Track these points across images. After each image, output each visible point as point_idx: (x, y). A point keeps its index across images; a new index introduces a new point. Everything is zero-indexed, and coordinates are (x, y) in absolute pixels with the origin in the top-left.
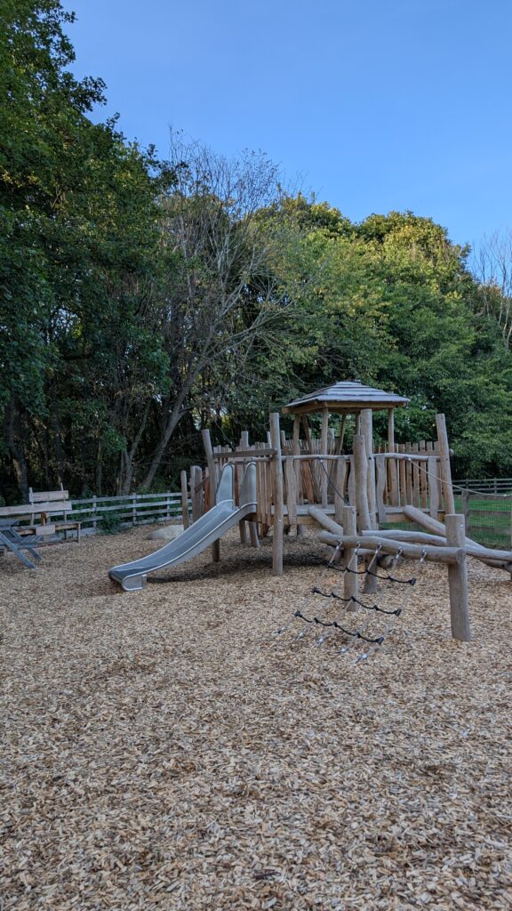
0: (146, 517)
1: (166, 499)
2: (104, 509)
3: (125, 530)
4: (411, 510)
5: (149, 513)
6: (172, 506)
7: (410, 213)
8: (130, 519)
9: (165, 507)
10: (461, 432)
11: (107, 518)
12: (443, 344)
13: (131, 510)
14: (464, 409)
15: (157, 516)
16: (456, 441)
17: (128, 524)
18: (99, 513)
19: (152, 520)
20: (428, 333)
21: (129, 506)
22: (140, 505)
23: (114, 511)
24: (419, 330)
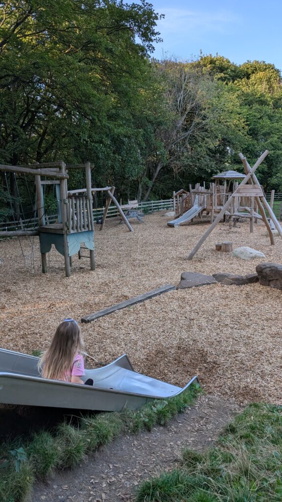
0: (155, 209)
1: (161, 202)
2: (144, 206)
3: (151, 213)
4: (247, 208)
5: (156, 207)
6: (163, 205)
7: (264, 62)
8: (151, 210)
9: (161, 205)
10: (277, 173)
11: (146, 209)
12: (272, 135)
13: (151, 206)
14: (279, 163)
15: (159, 209)
16: (274, 177)
17: (151, 211)
18: (143, 208)
19: (157, 210)
20: (265, 130)
21: (150, 205)
22: (154, 205)
23: (147, 207)
24: (261, 129)
